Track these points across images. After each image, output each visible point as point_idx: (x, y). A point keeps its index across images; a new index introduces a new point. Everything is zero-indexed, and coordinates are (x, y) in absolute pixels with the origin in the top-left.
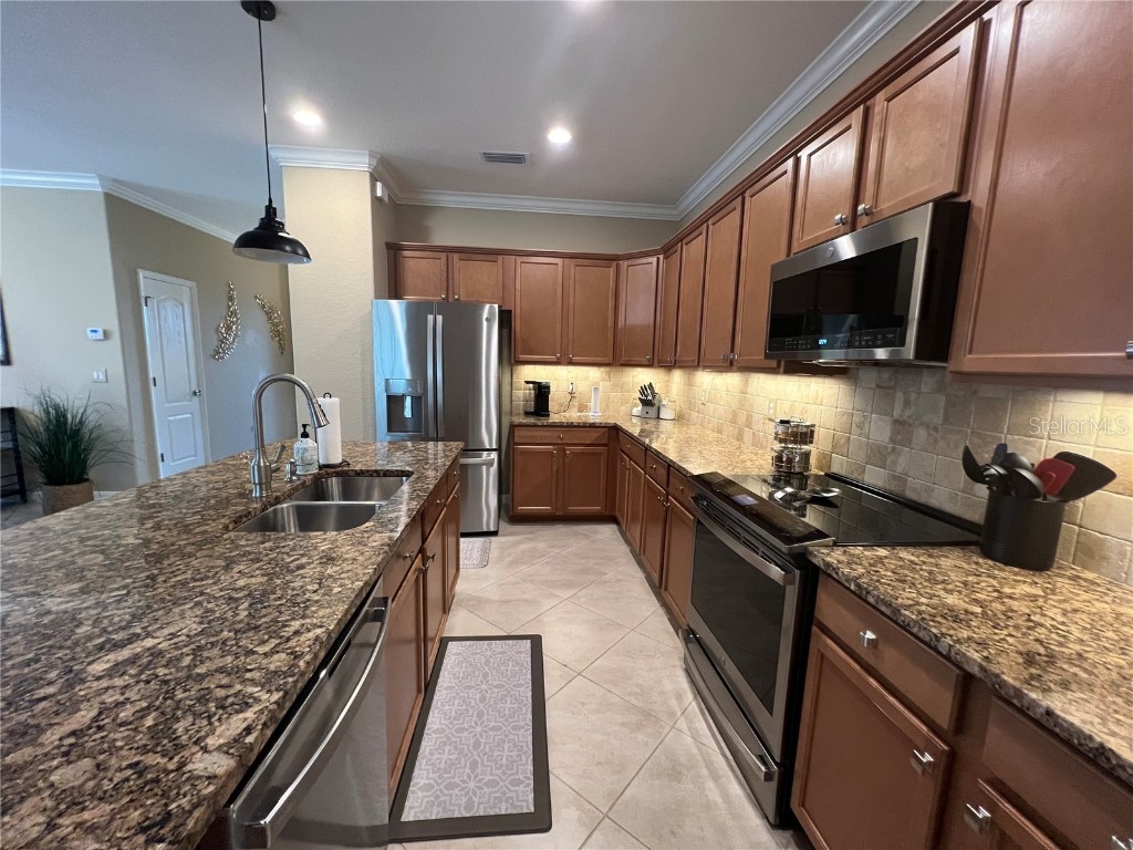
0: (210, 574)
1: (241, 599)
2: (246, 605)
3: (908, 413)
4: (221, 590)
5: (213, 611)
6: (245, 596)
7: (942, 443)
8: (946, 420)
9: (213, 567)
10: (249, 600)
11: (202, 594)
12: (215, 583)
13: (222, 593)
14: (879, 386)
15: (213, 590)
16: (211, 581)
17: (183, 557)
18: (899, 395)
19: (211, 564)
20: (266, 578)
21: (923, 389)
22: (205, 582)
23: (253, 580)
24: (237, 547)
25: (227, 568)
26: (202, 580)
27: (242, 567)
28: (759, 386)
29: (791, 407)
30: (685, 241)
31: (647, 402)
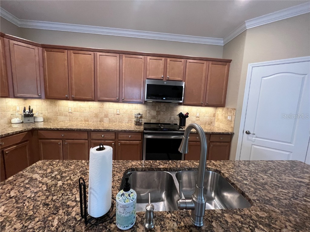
0: (273, 185)
1: (269, 174)
2: (269, 172)
3: (159, 110)
4: (272, 179)
5: (278, 175)
6: (267, 173)
7: (166, 114)
8: (166, 110)
9: (270, 187)
10: (267, 172)
11: (278, 181)
12: (273, 181)
13: (273, 178)
14: (152, 105)
15: (274, 180)
16: (274, 182)
17: (279, 200)
18: (157, 107)
19: (270, 188)
20: (258, 174)
21: (162, 106)
22: (276, 184)
23: (262, 175)
24: (256, 189)
25: (266, 184)
26: (276, 185)
27: (262, 181)
28: (110, 106)
29: (126, 111)
30: (72, 51)
31: (29, 116)
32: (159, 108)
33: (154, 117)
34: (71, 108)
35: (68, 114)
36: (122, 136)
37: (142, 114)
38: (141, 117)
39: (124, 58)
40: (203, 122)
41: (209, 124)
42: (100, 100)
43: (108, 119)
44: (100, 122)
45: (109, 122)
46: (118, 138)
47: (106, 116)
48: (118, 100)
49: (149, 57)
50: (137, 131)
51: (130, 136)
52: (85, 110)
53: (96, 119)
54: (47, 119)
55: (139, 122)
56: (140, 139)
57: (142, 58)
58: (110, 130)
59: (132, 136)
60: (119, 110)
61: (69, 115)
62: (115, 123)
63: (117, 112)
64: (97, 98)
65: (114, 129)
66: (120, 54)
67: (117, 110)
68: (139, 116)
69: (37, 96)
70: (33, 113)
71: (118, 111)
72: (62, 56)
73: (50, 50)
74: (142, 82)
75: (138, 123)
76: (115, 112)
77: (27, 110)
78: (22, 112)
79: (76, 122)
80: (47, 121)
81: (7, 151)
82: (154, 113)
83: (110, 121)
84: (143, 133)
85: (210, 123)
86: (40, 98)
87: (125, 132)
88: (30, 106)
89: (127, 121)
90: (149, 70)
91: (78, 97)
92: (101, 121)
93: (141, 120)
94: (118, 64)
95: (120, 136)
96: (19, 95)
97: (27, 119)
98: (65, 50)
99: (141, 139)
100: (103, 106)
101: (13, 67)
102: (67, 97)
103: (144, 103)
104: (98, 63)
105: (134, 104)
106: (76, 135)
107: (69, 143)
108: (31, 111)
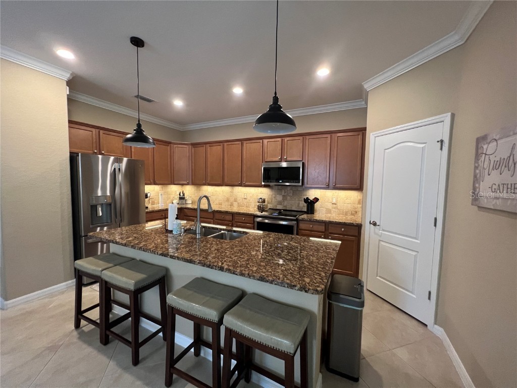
3: (285, 194)
7: (293, 199)
8: (293, 195)
18: (283, 191)
29: (252, 195)
30: (208, 145)
31: (182, 198)
32: (285, 192)
33: (280, 203)
36: (237, 218)
37: (265, 199)
38: (264, 202)
39: (245, 145)
40: (343, 211)
41: (352, 214)
42: (227, 184)
43: (237, 203)
46: (235, 220)
47: (235, 200)
48: (240, 184)
49: (266, 140)
50: (249, 214)
53: (227, 203)
56: (252, 222)
57: (260, 142)
58: (228, 211)
60: (247, 194)
62: (243, 208)
64: (225, 182)
66: (242, 142)
67: (245, 194)
68: (261, 200)
69: (186, 183)
72: (201, 150)
73: (196, 146)
76: (243, 197)
77: (182, 194)
78: (178, 195)
80: (194, 204)
82: (280, 198)
83: (239, 205)
84: (254, 217)
85: (353, 212)
86: (188, 184)
87: (239, 214)
88: (183, 191)
91: (211, 182)
92: (232, 205)
96: (176, 183)
97: (182, 201)
101: (174, 162)
104: (226, 152)
108: (184, 195)
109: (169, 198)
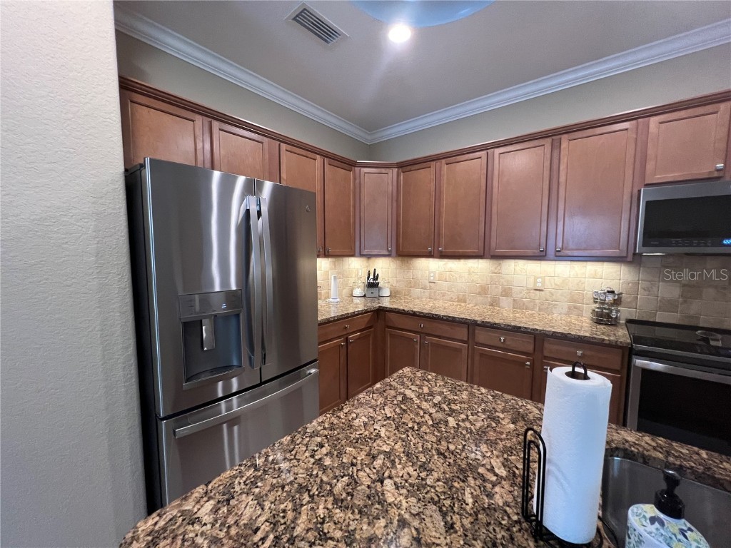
28: (518, 268)
29: (563, 281)
30: (444, 161)
31: (373, 285)
34: (434, 273)
35: (428, 284)
36: (555, 347)
37: (621, 293)
38: (617, 302)
39: (564, 145)
42: (497, 254)
43: (510, 299)
44: (492, 305)
45: (514, 308)
46: (542, 352)
47: (507, 292)
48: (543, 254)
49: (654, 121)
50: (607, 342)
51: (579, 353)
52: (461, 277)
53: (481, 298)
54: (395, 293)
55: (608, 316)
56: (618, 367)
57: (626, 129)
58: (520, 327)
59: (588, 353)
60: (543, 279)
61: (430, 286)
62: (530, 312)
63: (535, 282)
64: (490, 249)
65: (531, 327)
66: (553, 137)
67: (536, 278)
68: (610, 298)
69: (385, 252)
70: (379, 280)
71: (539, 280)
72: (424, 176)
73: (409, 168)
74: (625, 198)
75: (603, 318)
76: (531, 285)
77: (372, 277)
78: (364, 279)
79: (441, 301)
80: (395, 297)
81: (352, 338)
82: (669, 291)
83: (517, 305)
84: (629, 352)
86: (389, 255)
87: (564, 338)
88: (375, 270)
89: (565, 310)
90: (656, 157)
91: (450, 250)
92: (494, 303)
93: (618, 311)
94: (547, 164)
95: (547, 345)
96: (365, 252)
97: (371, 290)
98: (432, 163)
99: (622, 368)
100: (499, 268)
101: (363, 207)
102: (431, 252)
103: (630, 258)
104: (496, 173)
105: (589, 263)
106: (444, 329)
107: (432, 343)
108: (376, 278)
109: (347, 285)
